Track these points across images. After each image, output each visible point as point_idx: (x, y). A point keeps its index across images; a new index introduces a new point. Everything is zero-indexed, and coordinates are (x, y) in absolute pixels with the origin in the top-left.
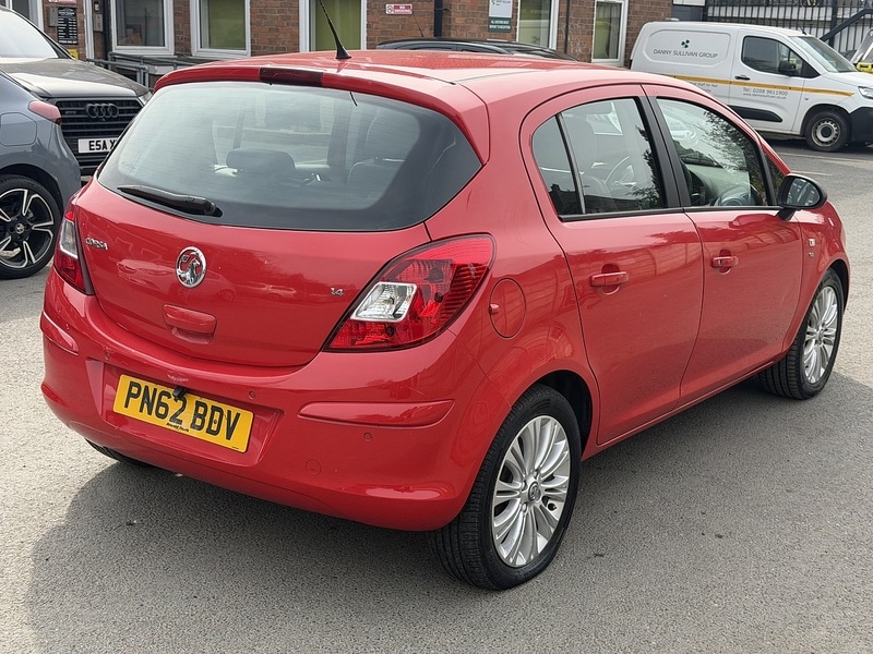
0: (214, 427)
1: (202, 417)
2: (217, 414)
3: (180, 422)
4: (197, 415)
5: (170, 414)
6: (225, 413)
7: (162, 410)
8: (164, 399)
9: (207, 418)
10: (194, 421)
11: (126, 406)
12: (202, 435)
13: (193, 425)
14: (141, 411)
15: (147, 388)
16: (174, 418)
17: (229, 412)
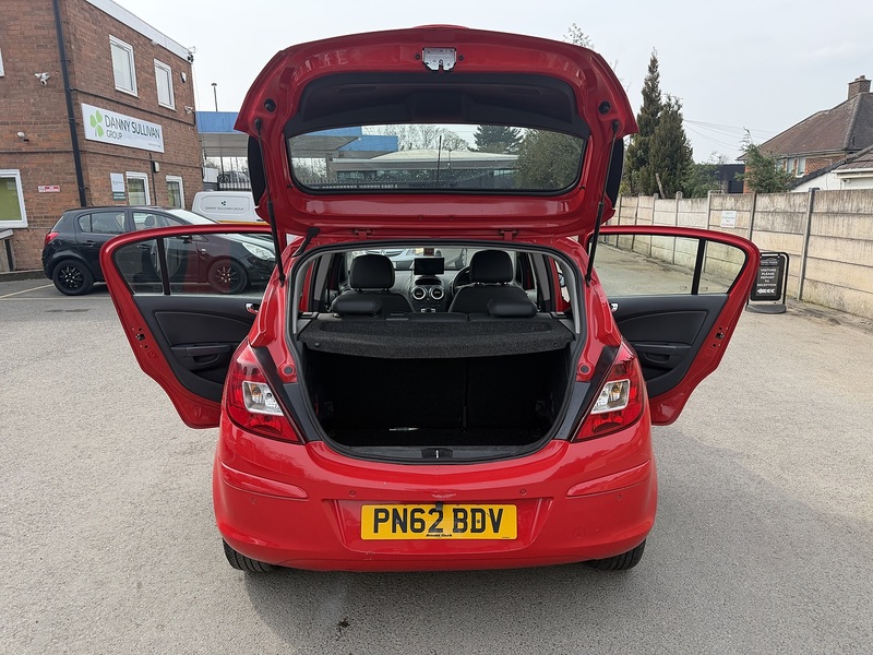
0: (479, 526)
1: (464, 521)
2: (478, 516)
3: (441, 530)
4: (456, 520)
5: (428, 526)
6: (487, 512)
7: (418, 525)
8: (417, 515)
9: (469, 520)
10: (456, 526)
11: (376, 531)
12: (468, 535)
13: (456, 530)
14: (394, 531)
15: (395, 511)
16: (433, 528)
17: (491, 510)
